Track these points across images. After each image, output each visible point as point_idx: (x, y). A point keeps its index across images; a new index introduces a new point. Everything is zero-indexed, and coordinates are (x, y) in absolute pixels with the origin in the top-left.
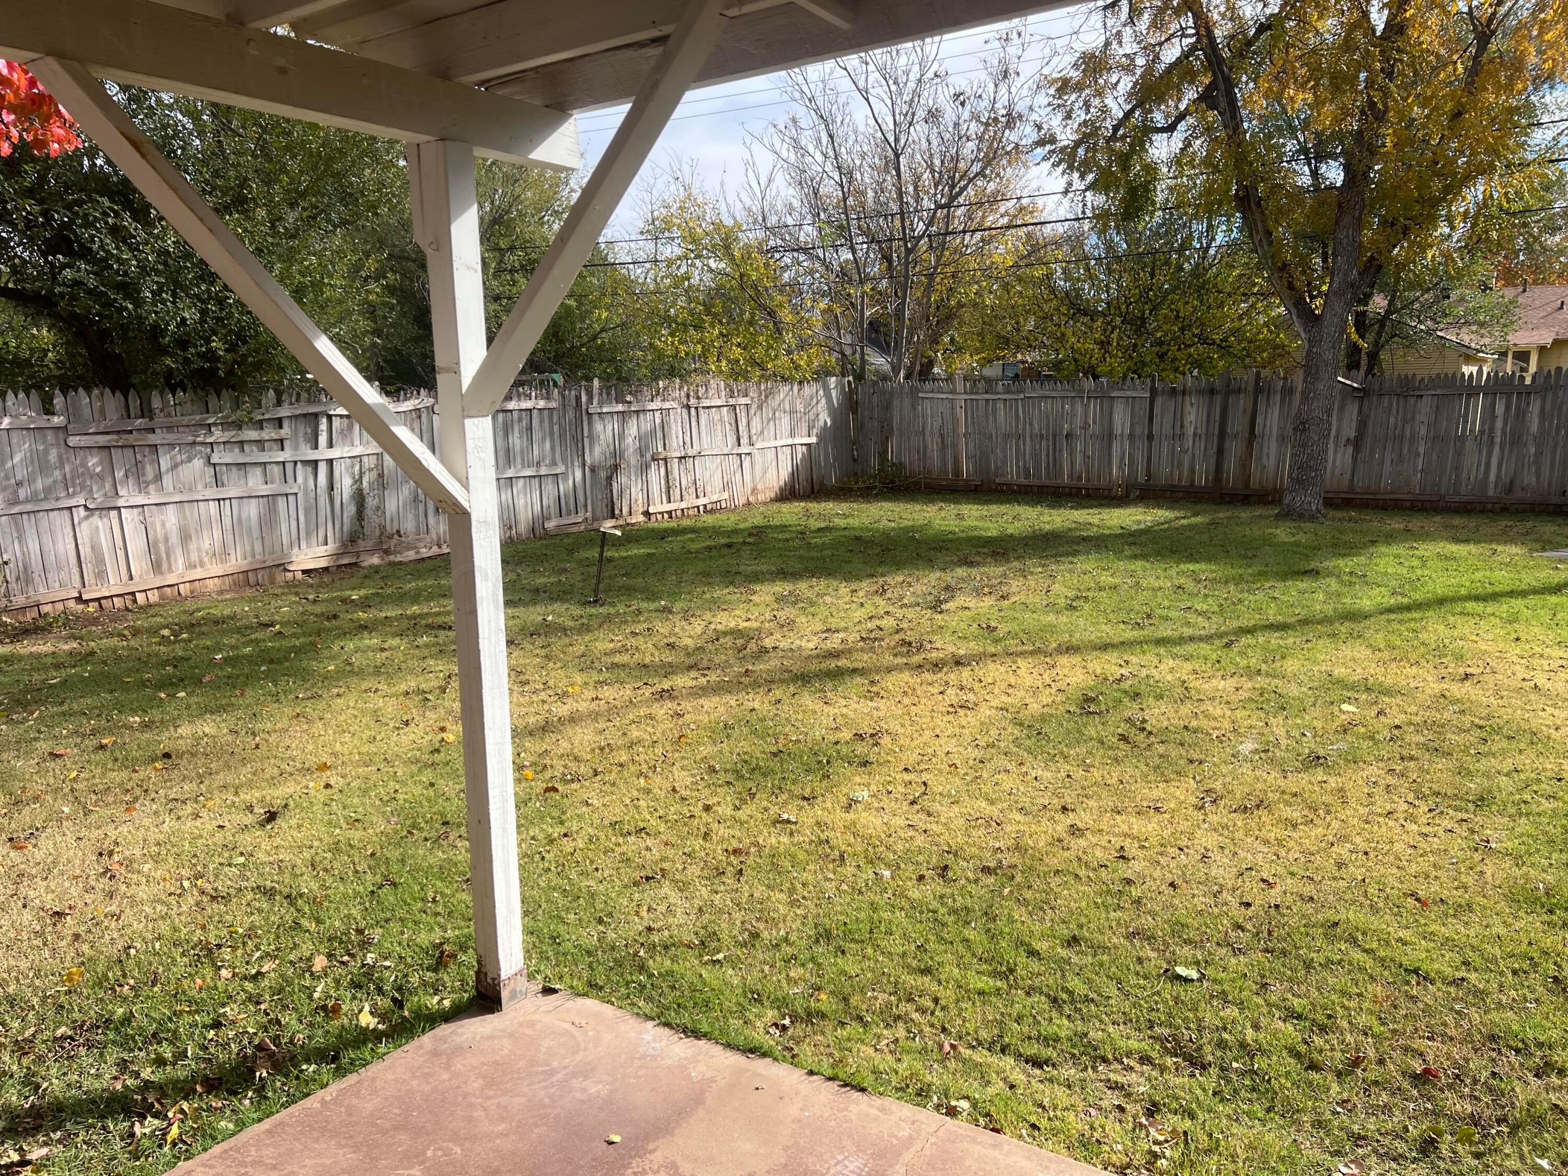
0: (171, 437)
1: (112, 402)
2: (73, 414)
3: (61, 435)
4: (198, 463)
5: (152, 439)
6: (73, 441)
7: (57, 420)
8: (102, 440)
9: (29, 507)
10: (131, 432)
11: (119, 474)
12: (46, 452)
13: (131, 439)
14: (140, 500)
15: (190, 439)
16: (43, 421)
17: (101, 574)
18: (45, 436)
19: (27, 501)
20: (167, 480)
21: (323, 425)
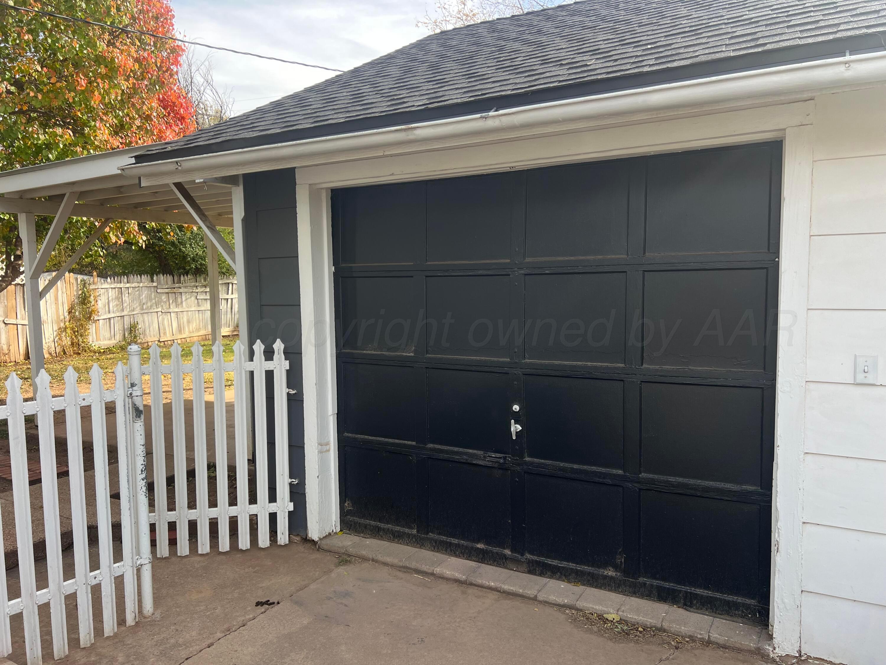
0: (186, 290)
1: (170, 278)
2: (159, 283)
3: (156, 289)
4: (193, 298)
5: (181, 290)
6: (159, 291)
7: (155, 284)
8: (167, 291)
9: (146, 311)
10: (174, 288)
11: (171, 301)
12: (151, 294)
13: (175, 290)
14: (177, 310)
15: (191, 291)
16: (151, 284)
17: (165, 333)
18: (151, 289)
19: (146, 309)
20: (184, 303)
21: (231, 285)
